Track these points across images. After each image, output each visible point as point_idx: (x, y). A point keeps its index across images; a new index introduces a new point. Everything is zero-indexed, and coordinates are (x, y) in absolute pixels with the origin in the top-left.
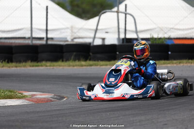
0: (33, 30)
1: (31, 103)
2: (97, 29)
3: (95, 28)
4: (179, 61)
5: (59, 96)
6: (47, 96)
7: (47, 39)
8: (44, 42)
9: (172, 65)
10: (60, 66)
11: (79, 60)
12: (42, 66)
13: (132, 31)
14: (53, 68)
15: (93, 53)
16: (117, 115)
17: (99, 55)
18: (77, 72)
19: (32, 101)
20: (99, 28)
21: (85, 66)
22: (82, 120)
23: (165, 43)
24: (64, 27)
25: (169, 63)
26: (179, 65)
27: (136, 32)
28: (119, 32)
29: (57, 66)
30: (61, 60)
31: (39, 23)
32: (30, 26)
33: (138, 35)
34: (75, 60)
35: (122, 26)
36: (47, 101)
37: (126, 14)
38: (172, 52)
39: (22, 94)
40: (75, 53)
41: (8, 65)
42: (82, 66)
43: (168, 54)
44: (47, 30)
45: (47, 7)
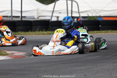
0: (13, 11)
1: (12, 58)
3: (52, 10)
4: (106, 31)
5: (29, 54)
6: (22, 54)
7: (22, 17)
8: (19, 19)
9: (102, 34)
10: (30, 34)
11: (42, 31)
12: (18, 34)
13: (76, 12)
14: (26, 36)
15: (51, 26)
16: (66, 66)
18: (41, 38)
19: (12, 57)
20: (55, 10)
21: (46, 34)
22: (44, 69)
23: (97, 19)
24: (32, 9)
25: (100, 33)
26: (106, 34)
27: (79, 13)
28: (68, 12)
29: (28, 34)
30: (31, 31)
31: (17, 7)
32: (11, 9)
33: (80, 15)
34: (39, 31)
35: (70, 9)
36: (22, 57)
37: (72, 1)
38: (101, 25)
39: (6, 53)
40: (39, 26)
42: (44, 34)
43: (99, 27)
44: (22, 11)
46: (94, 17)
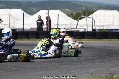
17: (77, 36)
20: (78, 24)
25: (106, 41)
33: (95, 28)
41: (37, 40)
43: (108, 36)
44: (58, 25)
45: (58, 14)
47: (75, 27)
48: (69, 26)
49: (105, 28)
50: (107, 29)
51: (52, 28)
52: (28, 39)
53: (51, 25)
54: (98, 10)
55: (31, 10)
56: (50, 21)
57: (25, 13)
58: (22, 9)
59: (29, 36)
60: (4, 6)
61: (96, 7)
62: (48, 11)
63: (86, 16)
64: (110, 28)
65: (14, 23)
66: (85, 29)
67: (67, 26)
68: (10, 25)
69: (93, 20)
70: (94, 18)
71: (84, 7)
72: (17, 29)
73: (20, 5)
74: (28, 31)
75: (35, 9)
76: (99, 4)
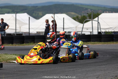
2: (83, 28)
3: (82, 27)
20: (84, 27)
25: (112, 43)
33: (101, 30)
43: (113, 39)
44: (64, 28)
45: (64, 18)
46: (109, 32)
47: (81, 30)
48: (75, 29)
49: (110, 31)
50: (112, 32)
51: (58, 32)
52: (34, 43)
53: (57, 29)
54: (103, 12)
55: (37, 14)
56: (56, 25)
57: (31, 17)
58: (28, 14)
59: (36, 40)
60: (10, 10)
61: (101, 10)
62: (53, 15)
63: (91, 19)
64: (116, 31)
65: (20, 27)
66: (91, 32)
67: (73, 29)
68: (16, 30)
69: (98, 23)
70: (99, 21)
71: (89, 10)
72: (23, 33)
73: (26, 9)
74: (34, 35)
75: (40, 14)
76: (104, 7)
